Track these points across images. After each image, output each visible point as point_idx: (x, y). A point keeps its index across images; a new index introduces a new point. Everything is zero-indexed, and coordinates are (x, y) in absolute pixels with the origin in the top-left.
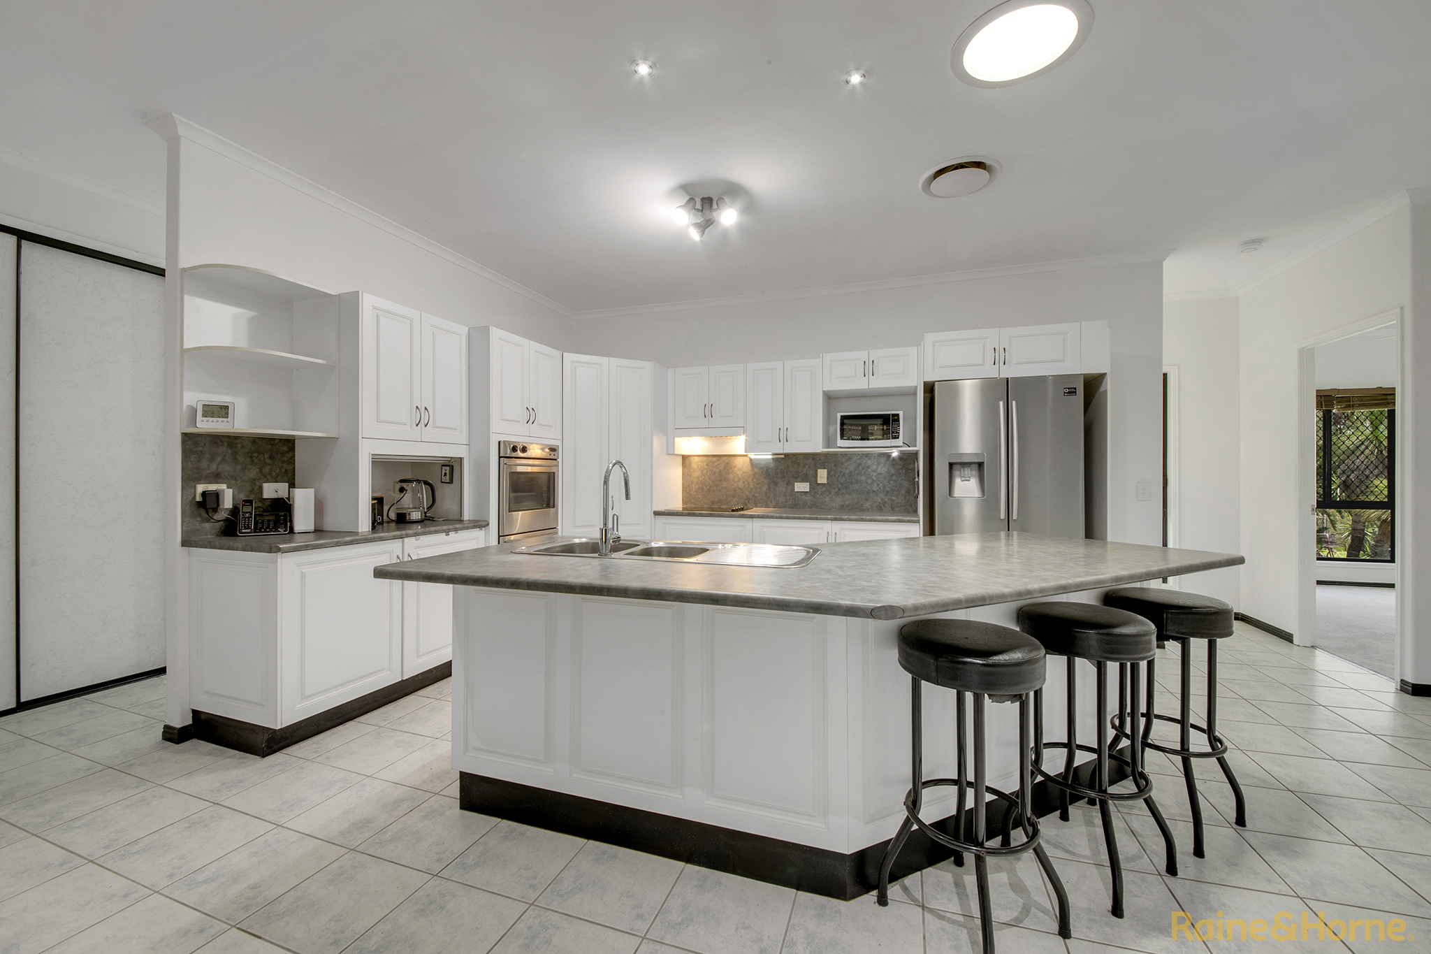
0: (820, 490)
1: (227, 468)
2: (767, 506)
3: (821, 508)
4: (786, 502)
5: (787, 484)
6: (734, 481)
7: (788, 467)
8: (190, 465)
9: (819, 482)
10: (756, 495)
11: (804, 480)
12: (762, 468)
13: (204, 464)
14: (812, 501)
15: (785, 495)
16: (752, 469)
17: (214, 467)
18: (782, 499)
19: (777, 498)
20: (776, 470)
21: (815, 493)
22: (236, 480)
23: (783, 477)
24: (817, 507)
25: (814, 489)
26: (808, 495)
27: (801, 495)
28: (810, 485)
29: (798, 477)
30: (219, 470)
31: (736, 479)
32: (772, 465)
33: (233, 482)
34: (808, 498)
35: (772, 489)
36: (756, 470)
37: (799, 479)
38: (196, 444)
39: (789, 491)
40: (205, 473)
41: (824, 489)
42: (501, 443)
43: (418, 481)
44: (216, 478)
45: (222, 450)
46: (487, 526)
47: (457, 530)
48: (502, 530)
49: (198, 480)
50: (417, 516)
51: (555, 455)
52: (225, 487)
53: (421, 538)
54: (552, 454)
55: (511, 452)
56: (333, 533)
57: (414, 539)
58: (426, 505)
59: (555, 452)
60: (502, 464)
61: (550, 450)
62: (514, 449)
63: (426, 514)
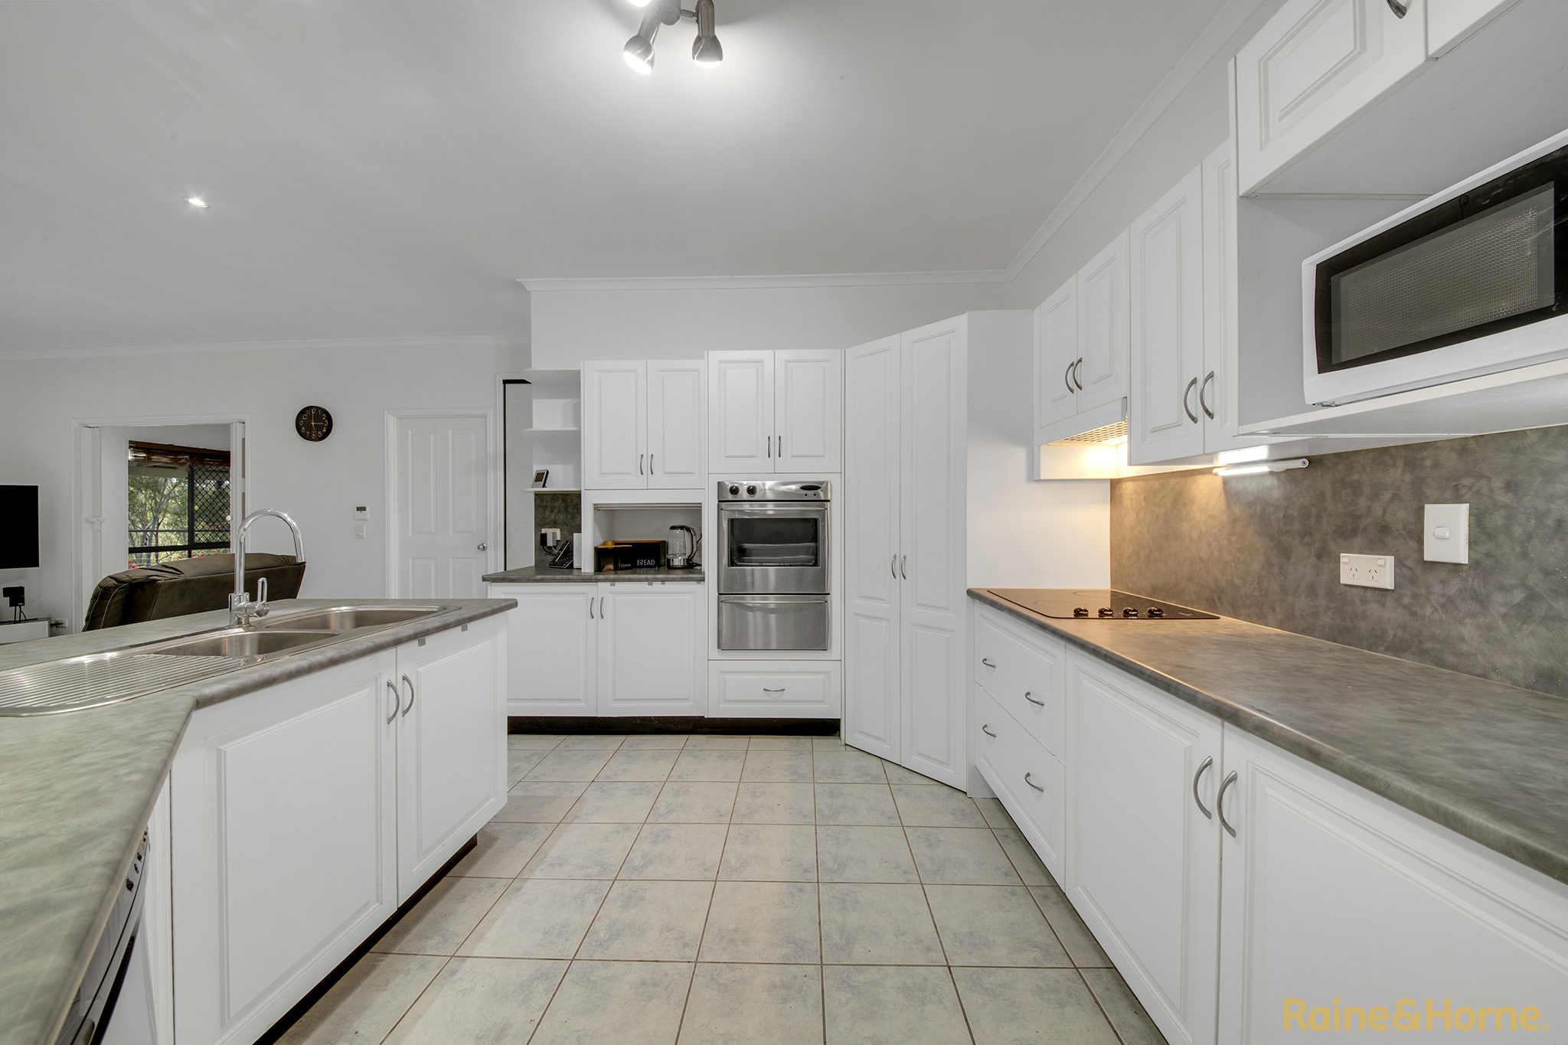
0: (1438, 588)
1: (561, 517)
2: (1261, 619)
3: (1441, 663)
4: (1315, 615)
5: (1319, 557)
6: (1191, 539)
7: (1321, 496)
8: (539, 516)
9: (1426, 558)
10: (1237, 581)
11: (1376, 545)
12: (1250, 505)
13: (547, 514)
14: (1404, 628)
15: (1312, 591)
16: (1229, 508)
17: (553, 517)
18: (1302, 604)
19: (1290, 599)
20: (1287, 507)
21: (1414, 596)
22: (567, 525)
23: (1307, 533)
24: (1423, 654)
25: (1412, 581)
26: (1389, 602)
27: (1364, 601)
28: (1399, 564)
29: (1354, 533)
30: (557, 518)
31: (1195, 535)
32: (1276, 494)
33: (565, 527)
34: (1390, 615)
35: (1276, 570)
36: (1237, 510)
37: (1358, 541)
38: (542, 500)
39: (1325, 578)
40: (548, 521)
41: (1454, 586)
42: (720, 485)
43: (682, 528)
44: (554, 524)
45: (558, 503)
46: (703, 580)
47: (663, 581)
48: (722, 587)
49: (543, 526)
50: (678, 562)
51: (819, 494)
52: (558, 531)
53: (617, 584)
54: (811, 493)
55: (729, 494)
56: (583, 571)
57: (609, 584)
58: (688, 553)
59: (819, 490)
60: (719, 509)
61: (803, 488)
62: (734, 491)
63: (689, 560)
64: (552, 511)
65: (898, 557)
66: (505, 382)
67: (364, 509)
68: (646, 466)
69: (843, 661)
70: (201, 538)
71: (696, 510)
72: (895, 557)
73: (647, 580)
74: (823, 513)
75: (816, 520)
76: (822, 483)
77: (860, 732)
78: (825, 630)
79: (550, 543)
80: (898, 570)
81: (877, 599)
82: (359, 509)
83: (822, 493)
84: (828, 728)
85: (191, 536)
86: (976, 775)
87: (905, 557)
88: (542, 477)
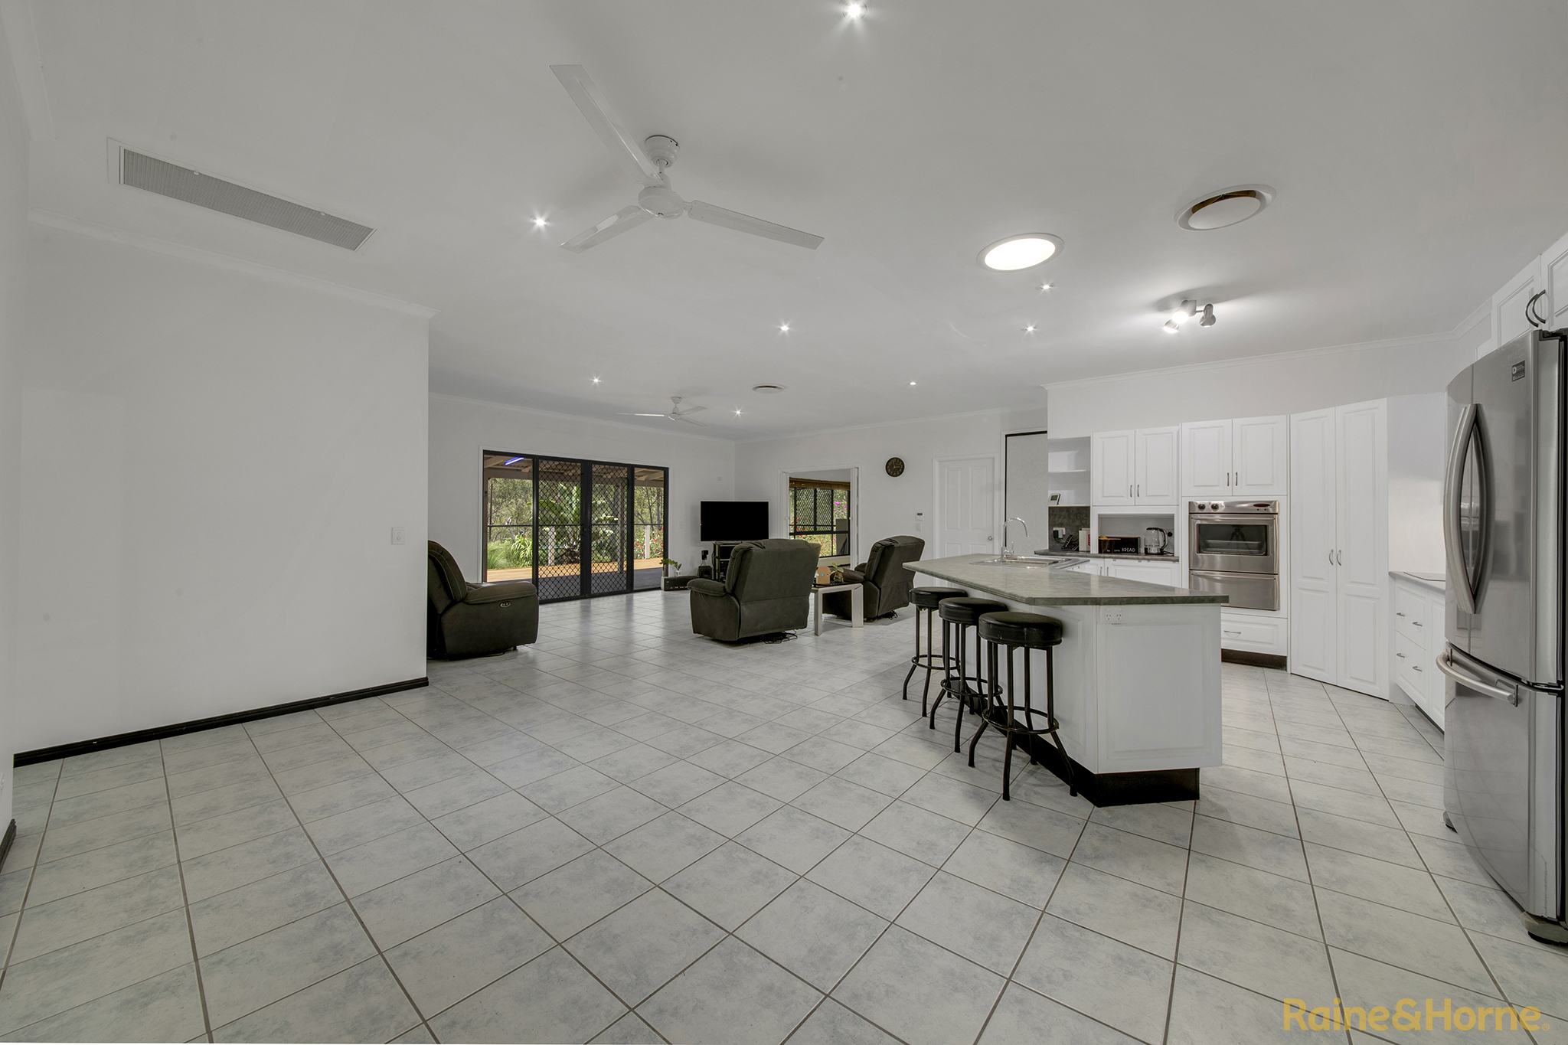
1: (1066, 521)
8: (1052, 520)
13: (1057, 519)
17: (1060, 521)
22: (1070, 526)
30: (1063, 522)
38: (1053, 511)
40: (1057, 523)
42: (1190, 503)
43: (1156, 529)
44: (1061, 525)
45: (1063, 513)
46: (1178, 561)
47: (1149, 560)
48: (1192, 565)
49: (1054, 526)
50: (1154, 550)
51: (1268, 510)
52: (1064, 529)
53: (1117, 560)
54: (1262, 509)
55: (1198, 509)
56: (1091, 552)
57: (1112, 560)
58: (1161, 545)
59: (1269, 507)
60: (1190, 518)
61: (1255, 505)
62: (1202, 507)
63: (1161, 549)
64: (1060, 517)
65: (1334, 551)
66: (1007, 436)
67: (921, 514)
68: (1134, 492)
69: (1289, 618)
70: (800, 529)
71: (1170, 519)
72: (1332, 551)
73: (1138, 559)
74: (1272, 522)
75: (1266, 526)
76: (1272, 502)
77: (1304, 665)
78: (1274, 598)
79: (1060, 536)
80: (1335, 559)
81: (1320, 579)
82: (918, 514)
83: (1271, 509)
84: (1277, 663)
85: (795, 528)
86: (1397, 689)
87: (1340, 551)
88: (1054, 498)
